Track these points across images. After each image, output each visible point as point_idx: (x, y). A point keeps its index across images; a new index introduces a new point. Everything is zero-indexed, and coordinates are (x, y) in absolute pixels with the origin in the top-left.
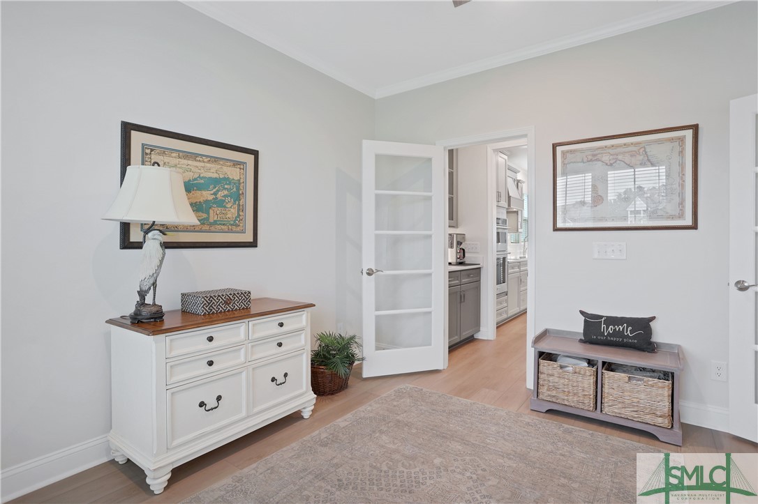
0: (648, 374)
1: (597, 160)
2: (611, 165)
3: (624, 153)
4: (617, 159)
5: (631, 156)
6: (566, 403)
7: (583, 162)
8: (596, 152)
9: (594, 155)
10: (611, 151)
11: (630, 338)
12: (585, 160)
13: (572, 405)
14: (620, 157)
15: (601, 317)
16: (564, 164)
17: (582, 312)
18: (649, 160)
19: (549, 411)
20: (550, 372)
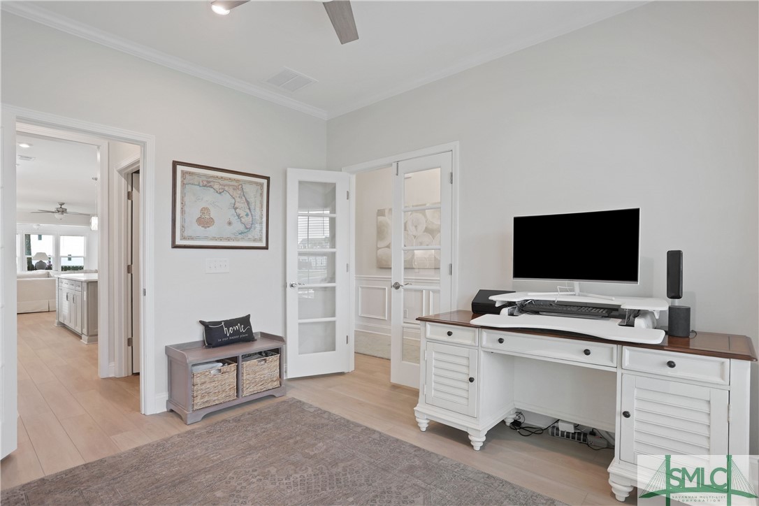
0: (254, 357)
1: (211, 187)
2: (220, 193)
3: (229, 185)
4: (224, 190)
5: (234, 189)
6: (217, 402)
7: (199, 185)
8: (210, 180)
9: (209, 182)
10: (221, 182)
11: (244, 333)
12: (201, 184)
13: (221, 402)
14: (226, 188)
15: (220, 322)
16: (183, 184)
17: (202, 323)
18: (244, 195)
19: (205, 417)
20: (203, 381)
